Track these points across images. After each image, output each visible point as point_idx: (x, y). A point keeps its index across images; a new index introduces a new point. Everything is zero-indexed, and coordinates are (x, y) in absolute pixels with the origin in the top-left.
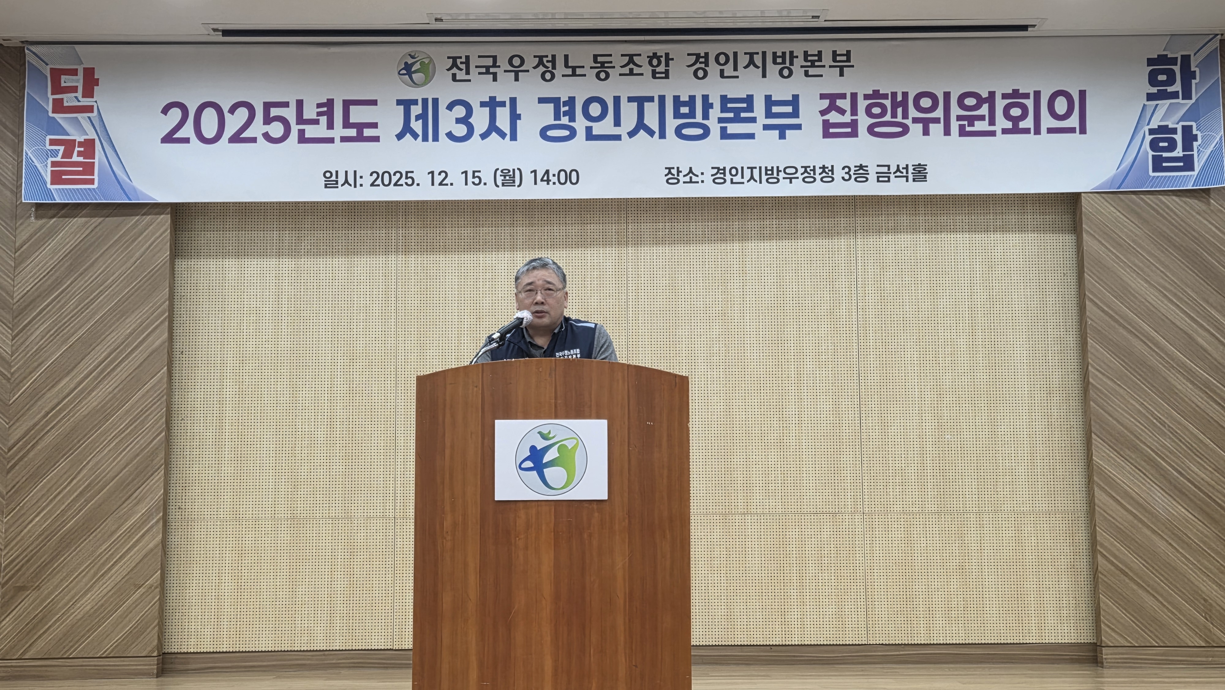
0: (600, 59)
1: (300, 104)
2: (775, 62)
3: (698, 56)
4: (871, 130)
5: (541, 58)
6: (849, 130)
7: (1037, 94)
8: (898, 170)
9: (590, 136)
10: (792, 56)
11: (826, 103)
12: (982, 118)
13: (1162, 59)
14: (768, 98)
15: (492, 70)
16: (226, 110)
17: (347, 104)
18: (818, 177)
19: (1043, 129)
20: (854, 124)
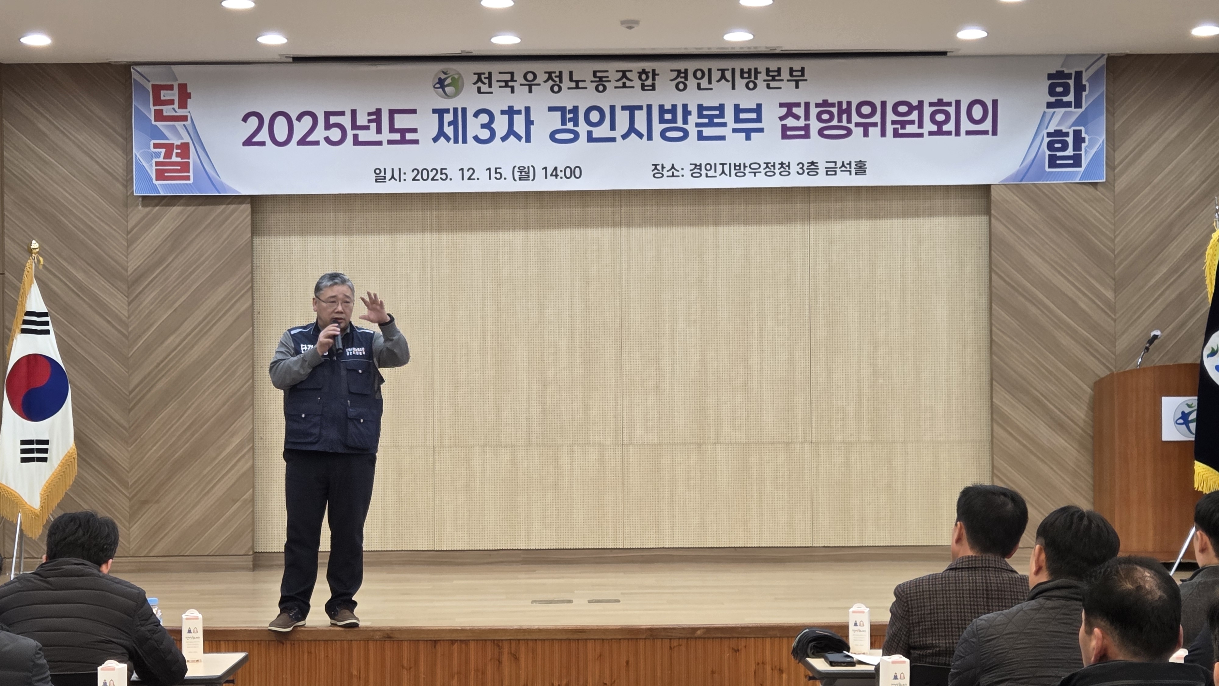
0: (598, 74)
1: (354, 113)
2: (742, 77)
3: (679, 72)
4: (821, 133)
5: (550, 74)
6: (803, 133)
7: (958, 103)
8: (843, 165)
9: (590, 138)
10: (757, 72)
11: (784, 111)
12: (912, 122)
13: (1060, 75)
14: (737, 106)
15: (510, 84)
16: (294, 118)
17: (392, 113)
18: (777, 171)
19: (963, 131)
20: (807, 128)
